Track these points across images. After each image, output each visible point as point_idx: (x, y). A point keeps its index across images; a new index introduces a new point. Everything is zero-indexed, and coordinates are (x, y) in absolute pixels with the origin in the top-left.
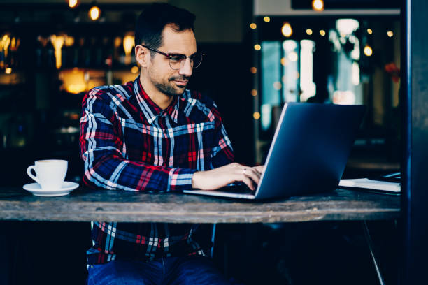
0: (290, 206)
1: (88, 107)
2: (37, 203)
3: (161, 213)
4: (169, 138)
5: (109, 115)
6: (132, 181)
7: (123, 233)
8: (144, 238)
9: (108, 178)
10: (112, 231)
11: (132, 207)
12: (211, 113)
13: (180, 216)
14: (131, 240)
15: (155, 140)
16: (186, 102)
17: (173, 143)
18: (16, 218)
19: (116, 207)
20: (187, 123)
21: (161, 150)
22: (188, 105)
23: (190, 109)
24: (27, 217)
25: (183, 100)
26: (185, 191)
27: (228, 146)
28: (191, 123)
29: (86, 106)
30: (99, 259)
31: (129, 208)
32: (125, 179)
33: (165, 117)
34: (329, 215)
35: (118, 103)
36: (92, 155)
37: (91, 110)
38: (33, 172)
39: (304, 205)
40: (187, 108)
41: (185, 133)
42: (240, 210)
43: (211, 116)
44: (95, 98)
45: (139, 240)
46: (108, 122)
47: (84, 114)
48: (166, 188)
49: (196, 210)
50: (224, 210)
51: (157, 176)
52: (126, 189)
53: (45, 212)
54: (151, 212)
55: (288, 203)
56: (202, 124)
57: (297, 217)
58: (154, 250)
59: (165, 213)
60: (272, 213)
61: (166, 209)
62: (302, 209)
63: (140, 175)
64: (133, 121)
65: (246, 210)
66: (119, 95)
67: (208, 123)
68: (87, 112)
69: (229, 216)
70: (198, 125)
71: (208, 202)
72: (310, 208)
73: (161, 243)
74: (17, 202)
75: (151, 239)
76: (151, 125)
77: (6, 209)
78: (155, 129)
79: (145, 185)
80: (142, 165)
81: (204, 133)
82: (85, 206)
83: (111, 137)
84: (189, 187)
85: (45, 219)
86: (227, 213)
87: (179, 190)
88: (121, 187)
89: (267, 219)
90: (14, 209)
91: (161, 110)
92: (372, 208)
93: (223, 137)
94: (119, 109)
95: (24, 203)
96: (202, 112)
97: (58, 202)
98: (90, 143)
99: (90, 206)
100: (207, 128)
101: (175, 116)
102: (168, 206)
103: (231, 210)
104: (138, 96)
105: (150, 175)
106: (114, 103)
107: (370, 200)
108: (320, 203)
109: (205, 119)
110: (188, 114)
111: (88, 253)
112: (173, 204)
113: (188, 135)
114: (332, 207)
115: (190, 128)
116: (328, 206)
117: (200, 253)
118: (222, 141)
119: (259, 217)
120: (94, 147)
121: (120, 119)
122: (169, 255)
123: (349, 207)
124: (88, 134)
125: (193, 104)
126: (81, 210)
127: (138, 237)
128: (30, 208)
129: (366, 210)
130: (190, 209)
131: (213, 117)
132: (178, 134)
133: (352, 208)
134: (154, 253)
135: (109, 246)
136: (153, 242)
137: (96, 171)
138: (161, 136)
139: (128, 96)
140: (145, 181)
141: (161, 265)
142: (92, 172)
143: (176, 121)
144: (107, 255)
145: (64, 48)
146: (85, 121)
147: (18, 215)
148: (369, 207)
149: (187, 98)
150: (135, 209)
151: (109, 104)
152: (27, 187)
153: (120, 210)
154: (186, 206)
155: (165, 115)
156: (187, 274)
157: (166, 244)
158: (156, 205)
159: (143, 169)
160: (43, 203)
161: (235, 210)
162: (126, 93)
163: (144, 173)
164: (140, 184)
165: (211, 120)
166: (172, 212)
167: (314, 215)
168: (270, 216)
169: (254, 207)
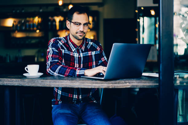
0: (118, 82)
1: (50, 46)
2: (26, 80)
3: (70, 84)
4: (81, 57)
5: (57, 48)
6: (63, 73)
7: (64, 93)
8: (72, 95)
9: (54, 71)
10: (60, 92)
11: (60, 82)
12: (98, 47)
13: (77, 85)
14: (67, 96)
15: (75, 58)
16: (88, 43)
17: (82, 59)
18: (19, 85)
19: (54, 81)
20: (88, 51)
21: (77, 62)
22: (89, 44)
23: (90, 46)
24: (22, 85)
25: (87, 42)
26: (81, 77)
27: (105, 60)
28: (90, 51)
29: (49, 45)
30: (56, 103)
31: (59, 82)
32: (60, 72)
33: (79, 49)
34: (132, 86)
35: (61, 44)
36: (49, 63)
37: (51, 47)
38: (27, 69)
39: (123, 82)
40: (88, 45)
41: (87, 55)
42: (99, 83)
43: (98, 48)
44: (53, 42)
45: (70, 95)
46: (57, 51)
47: (48, 48)
48: (75, 76)
49: (83, 83)
50: (94, 83)
51: (72, 71)
52: (61, 75)
53: (29, 83)
54: (66, 84)
55: (118, 81)
56: (95, 52)
57: (120, 86)
58: (76, 99)
59: (72, 84)
60: (111, 85)
61: (72, 83)
62: (123, 83)
63: (66, 71)
64: (67, 51)
65: (102, 83)
66: (62, 41)
67: (97, 51)
68: (49, 47)
69: (95, 85)
70: (93, 52)
71: (88, 80)
72: (126, 83)
73: (78, 97)
74: (20, 79)
75: (74, 95)
76: (74, 52)
77: (16, 82)
78: (75, 53)
79: (67, 74)
80: (67, 67)
81: (95, 55)
82: (43, 81)
83: (57, 57)
84: (83, 75)
85: (29, 85)
86: (94, 85)
87: (79, 76)
88: (59, 75)
89: (109, 87)
90: (19, 82)
91: (77, 46)
92: (150, 83)
93: (103, 57)
94: (61, 46)
95: (22, 80)
96: (94, 47)
97: (34, 80)
98: (50, 59)
99: (45, 81)
100: (97, 53)
101: (83, 48)
102: (73, 81)
103: (96, 83)
104: (69, 41)
105: (69, 70)
106: (60, 44)
107: (150, 80)
108: (130, 81)
109: (96, 50)
110: (89, 48)
111: (52, 100)
112: (75, 81)
113: (88, 56)
114: (134, 83)
115: (89, 53)
116: (133, 82)
117: (94, 102)
118: (103, 58)
119: (106, 86)
120: (51, 60)
121: (62, 50)
122: (82, 102)
123: (141, 83)
124: (49, 55)
125: (91, 44)
126: (42, 83)
127: (70, 94)
128: (24, 81)
129: (148, 84)
130: (81, 83)
131: (99, 49)
132: (84, 55)
133: (142, 83)
134: (76, 101)
135: (59, 98)
136: (75, 96)
137: (51, 69)
138: (77, 56)
139: (65, 41)
140: (67, 73)
141: (79, 106)
142: (49, 69)
143: (83, 51)
144: (59, 101)
145: (60, 21)
146: (49, 51)
147: (20, 84)
148: (148, 83)
149: (89, 42)
150: (61, 82)
151: (58, 44)
152: (24, 74)
153: (56, 83)
154: (80, 81)
155: (79, 48)
156: (88, 109)
157: (80, 98)
158: (69, 81)
159: (67, 68)
160: (28, 80)
161: (98, 83)
162: (65, 40)
163: (67, 70)
164: (66, 74)
165: (98, 50)
166: (74, 84)
167: (127, 85)
168: (110, 86)
169: (105, 82)
